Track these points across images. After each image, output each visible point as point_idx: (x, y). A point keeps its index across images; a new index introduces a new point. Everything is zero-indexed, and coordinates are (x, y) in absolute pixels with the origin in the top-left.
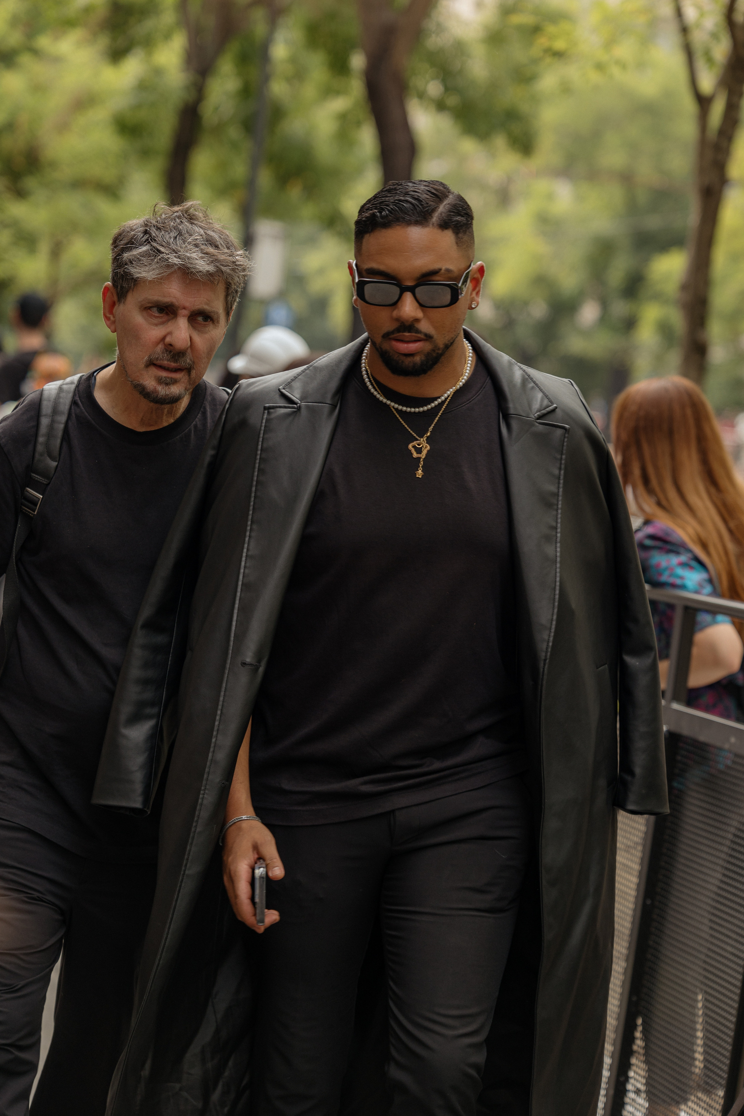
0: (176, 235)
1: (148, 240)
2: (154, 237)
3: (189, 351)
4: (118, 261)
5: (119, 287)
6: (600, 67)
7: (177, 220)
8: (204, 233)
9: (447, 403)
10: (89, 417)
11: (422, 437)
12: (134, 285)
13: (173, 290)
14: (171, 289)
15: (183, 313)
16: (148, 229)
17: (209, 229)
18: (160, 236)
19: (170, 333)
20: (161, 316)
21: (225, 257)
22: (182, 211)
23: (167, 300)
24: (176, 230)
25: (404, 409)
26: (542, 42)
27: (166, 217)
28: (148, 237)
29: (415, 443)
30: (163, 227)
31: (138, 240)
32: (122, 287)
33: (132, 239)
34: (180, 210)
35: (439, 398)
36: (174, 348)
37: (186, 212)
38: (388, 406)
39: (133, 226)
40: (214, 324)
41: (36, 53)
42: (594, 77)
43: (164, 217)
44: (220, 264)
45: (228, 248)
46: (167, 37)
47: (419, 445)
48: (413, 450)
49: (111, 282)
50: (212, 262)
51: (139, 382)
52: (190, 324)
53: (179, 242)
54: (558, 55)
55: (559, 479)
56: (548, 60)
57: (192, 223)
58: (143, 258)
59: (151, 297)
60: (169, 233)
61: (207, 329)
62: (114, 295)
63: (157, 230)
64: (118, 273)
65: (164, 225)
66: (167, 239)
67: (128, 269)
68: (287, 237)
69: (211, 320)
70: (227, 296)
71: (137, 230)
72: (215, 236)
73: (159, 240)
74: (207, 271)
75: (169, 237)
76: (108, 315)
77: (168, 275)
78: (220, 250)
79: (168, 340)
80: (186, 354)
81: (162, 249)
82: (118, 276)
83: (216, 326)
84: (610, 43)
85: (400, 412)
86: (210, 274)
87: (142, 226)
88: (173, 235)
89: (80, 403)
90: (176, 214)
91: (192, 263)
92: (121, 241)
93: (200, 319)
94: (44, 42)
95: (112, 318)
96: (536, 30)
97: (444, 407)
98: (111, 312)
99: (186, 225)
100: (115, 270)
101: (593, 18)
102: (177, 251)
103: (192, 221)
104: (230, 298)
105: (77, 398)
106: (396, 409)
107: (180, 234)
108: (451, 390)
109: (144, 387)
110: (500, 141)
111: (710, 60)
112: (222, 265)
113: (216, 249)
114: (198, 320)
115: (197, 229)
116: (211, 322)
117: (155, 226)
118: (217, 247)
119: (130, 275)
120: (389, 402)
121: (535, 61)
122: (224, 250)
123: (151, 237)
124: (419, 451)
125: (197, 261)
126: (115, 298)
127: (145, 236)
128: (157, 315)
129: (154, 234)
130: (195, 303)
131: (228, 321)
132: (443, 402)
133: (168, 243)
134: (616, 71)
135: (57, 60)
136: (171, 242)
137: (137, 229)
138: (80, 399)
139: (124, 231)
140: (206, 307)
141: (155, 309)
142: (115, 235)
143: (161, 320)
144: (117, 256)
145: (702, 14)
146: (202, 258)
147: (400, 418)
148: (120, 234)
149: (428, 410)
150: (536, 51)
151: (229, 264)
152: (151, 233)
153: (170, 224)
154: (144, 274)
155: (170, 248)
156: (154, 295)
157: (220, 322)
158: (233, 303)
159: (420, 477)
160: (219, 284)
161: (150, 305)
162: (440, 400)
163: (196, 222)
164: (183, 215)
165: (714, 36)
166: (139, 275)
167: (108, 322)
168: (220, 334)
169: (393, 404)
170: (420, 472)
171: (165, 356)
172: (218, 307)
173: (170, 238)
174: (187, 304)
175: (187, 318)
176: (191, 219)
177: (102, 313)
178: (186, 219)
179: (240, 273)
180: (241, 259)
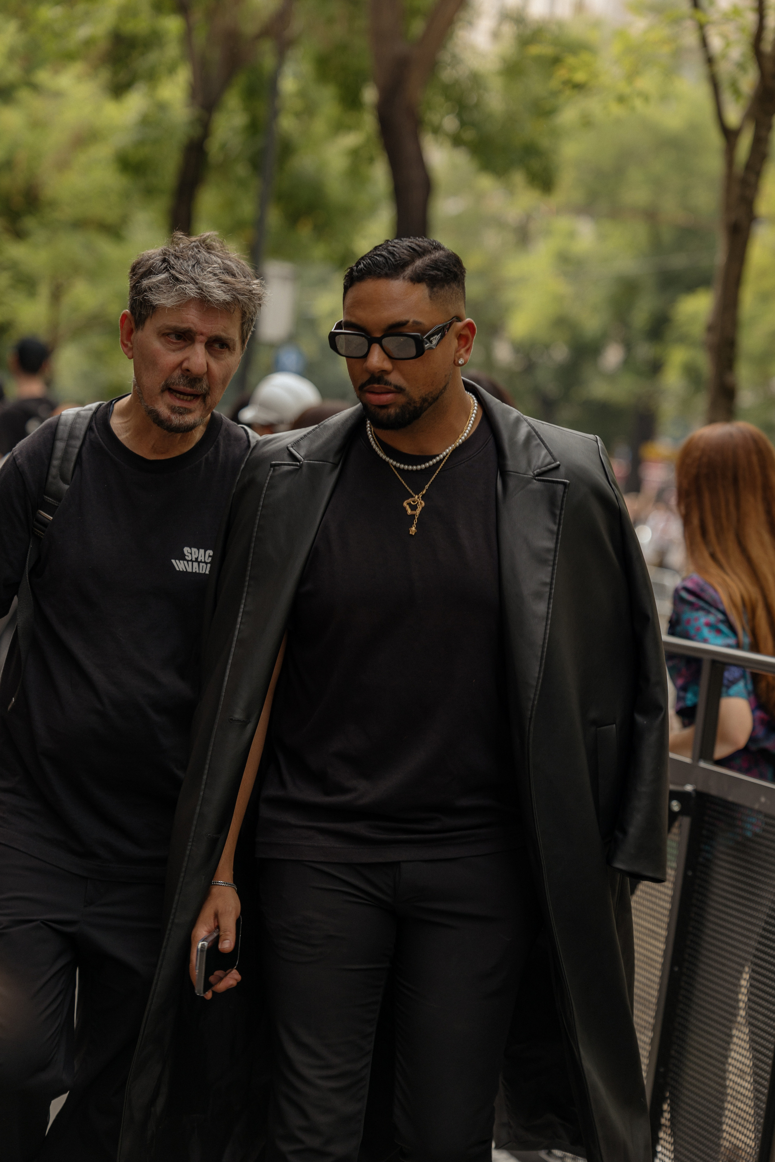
0: (194, 263)
1: (167, 268)
2: (173, 265)
3: (205, 377)
4: (137, 288)
5: (137, 314)
6: (621, 99)
7: (195, 249)
8: (221, 262)
9: (445, 460)
10: (102, 442)
11: (417, 493)
12: (152, 312)
13: (191, 316)
14: (189, 316)
15: (201, 339)
16: (167, 258)
17: (226, 259)
18: (179, 264)
19: (187, 359)
20: (179, 343)
21: (242, 286)
22: (199, 241)
23: (185, 325)
24: (194, 258)
25: (402, 466)
26: (562, 73)
27: (184, 246)
28: (167, 266)
29: (410, 500)
30: (181, 255)
31: (156, 268)
32: (140, 314)
33: (151, 267)
34: (197, 240)
35: (438, 455)
36: (192, 373)
37: (204, 241)
38: (388, 463)
39: (151, 255)
40: (230, 351)
41: (35, 87)
42: (616, 110)
43: (182, 246)
44: (237, 293)
45: (245, 277)
46: (172, 70)
47: (414, 502)
48: (408, 507)
49: (129, 310)
50: (229, 291)
51: (154, 407)
52: (207, 351)
53: (197, 270)
54: (579, 87)
55: (558, 534)
56: (568, 92)
57: (209, 253)
58: (162, 286)
59: (169, 323)
60: (187, 262)
61: (223, 356)
62: (132, 322)
63: (175, 258)
64: (136, 300)
65: (182, 254)
66: (185, 267)
67: (147, 296)
68: (296, 278)
69: (227, 347)
70: (243, 324)
71: (155, 259)
72: (233, 265)
73: (177, 268)
74: (223, 300)
75: (187, 265)
76: (126, 342)
77: (186, 303)
78: (237, 279)
79: (185, 365)
80: (202, 380)
81: (180, 277)
82: (136, 303)
83: (232, 353)
84: (631, 76)
85: (398, 469)
86: (226, 303)
87: (160, 255)
88: (191, 263)
89: (95, 429)
90: (193, 244)
91: (209, 292)
92: (140, 269)
93: (217, 346)
94: (43, 76)
95: (129, 345)
96: (556, 61)
97: (442, 465)
98: (129, 339)
99: (204, 254)
100: (133, 297)
101: (615, 49)
102: (195, 278)
103: (209, 251)
104: (246, 327)
105: (94, 424)
106: (395, 467)
107: (198, 262)
108: (450, 448)
109: (158, 413)
110: (518, 178)
111: (737, 92)
112: (239, 294)
113: (233, 278)
114: (215, 347)
115: (214, 258)
116: (227, 349)
117: (173, 255)
118: (234, 275)
119: (149, 302)
120: (388, 459)
121: (555, 94)
122: (241, 278)
123: (170, 265)
124: (414, 508)
125: (214, 290)
126: (133, 325)
127: (164, 264)
128: (175, 341)
129: (172, 262)
130: (213, 330)
131: (243, 349)
132: (441, 461)
133: (186, 271)
134: (638, 103)
135: (58, 95)
136: (189, 270)
137: (155, 257)
138: (96, 425)
139: (142, 260)
140: (223, 334)
141: (173, 336)
142: (134, 263)
143: (178, 346)
144: (136, 284)
145: (728, 44)
146: (219, 287)
147: (398, 475)
148: (138, 263)
149: (426, 468)
150: (554, 83)
151: (246, 293)
152: (170, 261)
153: (188, 253)
154: (163, 302)
155: (189, 276)
156: (171, 321)
157: (236, 350)
158: (248, 331)
159: (413, 534)
160: (235, 312)
161: (168, 331)
162: (438, 458)
163: (213, 252)
164: (201, 245)
165: (741, 66)
166: (158, 302)
167: (125, 349)
168: (236, 361)
169: (391, 461)
170: (414, 529)
171: (181, 381)
172: (234, 334)
173: (189, 266)
174: (204, 331)
175: (204, 344)
176: (208, 249)
177: (120, 340)
178: (204, 248)
179: (256, 302)
180: (257, 288)
